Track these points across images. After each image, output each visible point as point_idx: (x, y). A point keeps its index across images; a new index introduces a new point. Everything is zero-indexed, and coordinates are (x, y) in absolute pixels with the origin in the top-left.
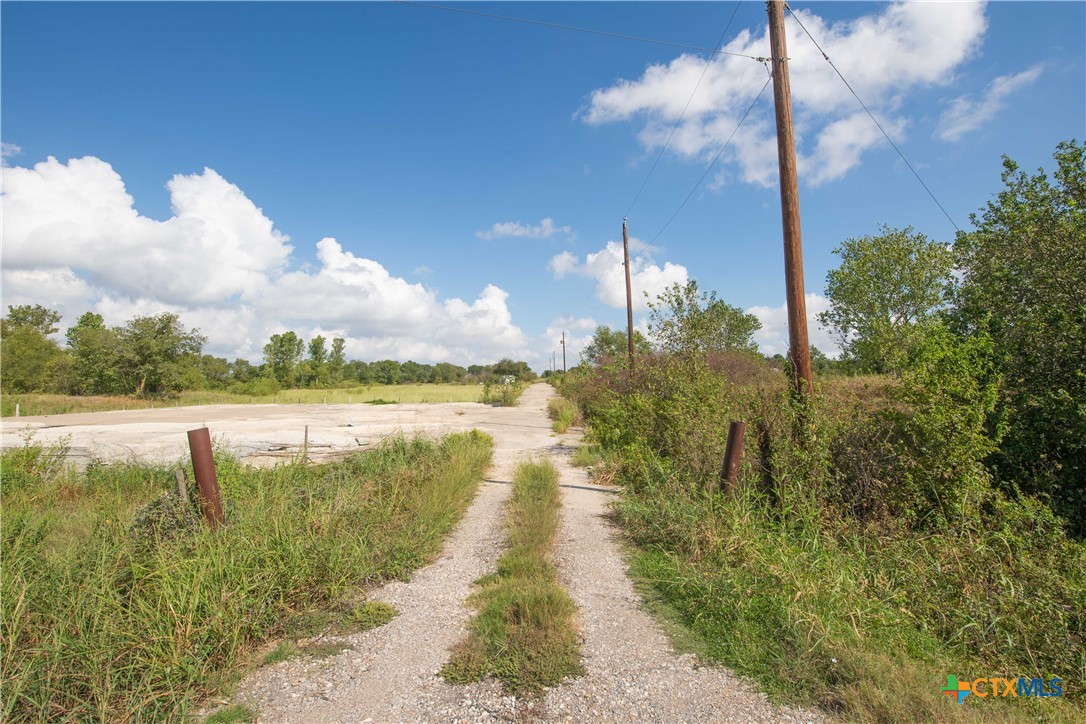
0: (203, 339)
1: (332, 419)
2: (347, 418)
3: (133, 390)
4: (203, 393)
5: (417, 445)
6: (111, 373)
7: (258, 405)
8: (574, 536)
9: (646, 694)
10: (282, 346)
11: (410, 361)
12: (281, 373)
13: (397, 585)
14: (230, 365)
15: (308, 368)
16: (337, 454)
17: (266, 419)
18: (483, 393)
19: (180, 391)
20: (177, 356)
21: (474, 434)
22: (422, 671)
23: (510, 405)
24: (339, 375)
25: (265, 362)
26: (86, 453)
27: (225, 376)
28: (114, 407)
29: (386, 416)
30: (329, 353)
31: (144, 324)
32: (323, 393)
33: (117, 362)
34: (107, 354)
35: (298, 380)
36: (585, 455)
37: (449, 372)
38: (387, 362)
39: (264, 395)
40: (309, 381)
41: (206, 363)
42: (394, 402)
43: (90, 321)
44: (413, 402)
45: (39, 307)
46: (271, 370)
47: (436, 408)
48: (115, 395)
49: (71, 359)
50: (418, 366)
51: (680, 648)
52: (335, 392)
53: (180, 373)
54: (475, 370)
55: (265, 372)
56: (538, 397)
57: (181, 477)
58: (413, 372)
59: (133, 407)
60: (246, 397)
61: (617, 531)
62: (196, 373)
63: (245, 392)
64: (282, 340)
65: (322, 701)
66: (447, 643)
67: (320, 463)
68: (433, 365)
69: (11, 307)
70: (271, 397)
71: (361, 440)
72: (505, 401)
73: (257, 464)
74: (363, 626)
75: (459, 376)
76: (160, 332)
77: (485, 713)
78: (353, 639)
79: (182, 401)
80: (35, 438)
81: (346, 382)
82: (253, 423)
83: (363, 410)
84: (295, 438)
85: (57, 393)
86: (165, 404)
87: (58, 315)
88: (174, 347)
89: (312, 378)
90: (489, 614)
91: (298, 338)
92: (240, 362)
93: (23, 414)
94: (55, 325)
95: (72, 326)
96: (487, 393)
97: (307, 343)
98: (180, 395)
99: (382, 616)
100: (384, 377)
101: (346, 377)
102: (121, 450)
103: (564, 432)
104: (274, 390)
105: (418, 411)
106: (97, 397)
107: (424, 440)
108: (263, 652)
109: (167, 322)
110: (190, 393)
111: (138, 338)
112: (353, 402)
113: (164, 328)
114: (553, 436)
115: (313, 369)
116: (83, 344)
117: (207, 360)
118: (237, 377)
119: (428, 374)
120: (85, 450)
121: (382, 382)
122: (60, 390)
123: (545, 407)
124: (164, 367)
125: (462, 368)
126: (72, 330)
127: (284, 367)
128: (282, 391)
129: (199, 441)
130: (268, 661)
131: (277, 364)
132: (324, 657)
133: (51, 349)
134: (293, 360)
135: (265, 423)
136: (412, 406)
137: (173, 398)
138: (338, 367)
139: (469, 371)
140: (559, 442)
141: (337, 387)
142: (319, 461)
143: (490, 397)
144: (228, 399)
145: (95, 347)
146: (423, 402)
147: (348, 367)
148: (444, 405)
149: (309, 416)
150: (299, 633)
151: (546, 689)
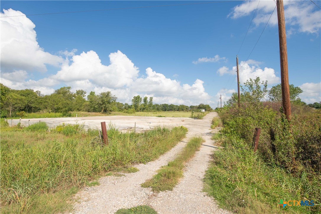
0: (116, 98)
1: (146, 121)
2: (150, 121)
3: (101, 111)
4: (117, 112)
5: (164, 130)
6: (96, 107)
8: (198, 159)
10: (136, 100)
13: (142, 164)
14: (124, 105)
15: (143, 106)
16: (144, 131)
17: (129, 120)
18: (191, 115)
20: (111, 102)
21: (182, 127)
22: (137, 183)
23: (200, 119)
24: (151, 108)
25: (132, 104)
27: (122, 108)
28: (97, 115)
29: (161, 121)
30: (149, 101)
31: (103, 94)
32: (146, 113)
33: (97, 104)
34: (95, 102)
35: (140, 109)
36: (216, 136)
37: (184, 107)
38: (165, 104)
39: (131, 113)
41: (118, 104)
42: (164, 117)
43: (92, 93)
44: (170, 117)
45: (82, 90)
46: (134, 106)
47: (176, 119)
49: (88, 103)
50: (174, 105)
52: (150, 113)
53: (111, 107)
54: (192, 107)
55: (132, 107)
56: (211, 116)
57: (100, 133)
58: (172, 107)
59: (101, 116)
60: (126, 114)
61: (212, 160)
62: (115, 107)
63: (127, 113)
64: (136, 98)
65: (114, 185)
66: (146, 179)
68: (179, 105)
69: (76, 90)
70: (133, 114)
71: (151, 127)
72: (198, 118)
74: (129, 172)
75: (187, 109)
77: (145, 194)
78: (126, 174)
80: (78, 122)
81: (153, 110)
82: (126, 121)
83: (155, 119)
84: (132, 125)
85: (85, 111)
86: (108, 115)
87: (86, 92)
88: (110, 100)
89: (144, 109)
90: (159, 174)
91: (140, 97)
92: (126, 104)
93: (78, 116)
94: (85, 95)
95: (88, 95)
97: (143, 99)
99: (135, 171)
100: (164, 109)
101: (153, 109)
102: (94, 126)
103: (214, 128)
104: (134, 112)
105: (170, 120)
106: (93, 113)
107: (166, 128)
108: (107, 173)
109: (108, 93)
110: (114, 112)
111: (102, 98)
112: (153, 116)
113: (108, 95)
114: (210, 130)
115: (144, 106)
116: (90, 99)
117: (118, 103)
118: (125, 108)
119: (177, 108)
120: (87, 126)
121: (164, 110)
122: (86, 111)
123: (211, 120)
124: (108, 105)
125: (188, 106)
126: (88, 96)
127: (137, 106)
128: (136, 112)
129: (103, 124)
130: (106, 175)
131: (135, 105)
132: (118, 177)
133: (84, 100)
134: (139, 104)
135: (129, 121)
136: (169, 118)
137: (110, 113)
138: (151, 106)
139: (190, 108)
140: (210, 132)
141: (150, 112)
142: (139, 132)
143: (193, 116)
144: (122, 114)
145: (93, 100)
146: (173, 117)
147: (154, 106)
148: (179, 118)
149: (141, 120)
150: (115, 171)
151: (160, 191)
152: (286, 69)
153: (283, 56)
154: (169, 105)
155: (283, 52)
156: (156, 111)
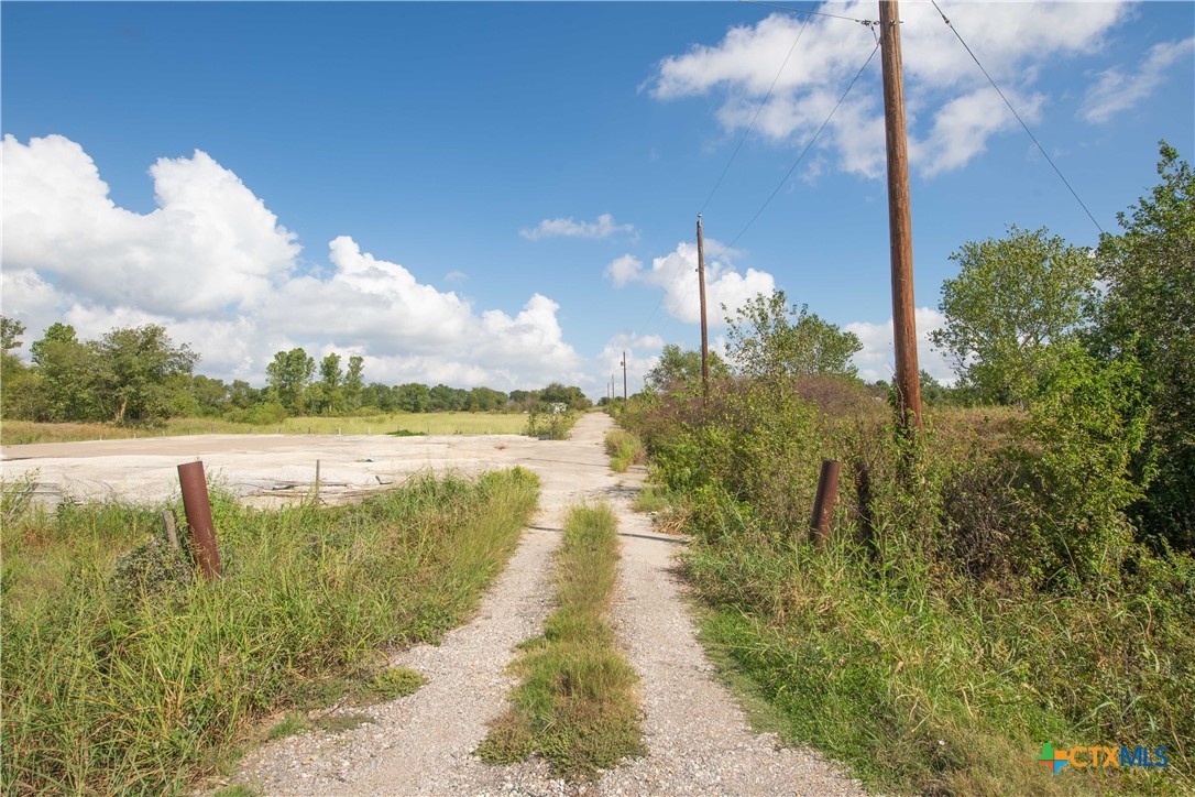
0: (195, 357)
1: (347, 453)
2: (366, 451)
3: (111, 416)
4: (194, 421)
5: (449, 485)
6: (85, 396)
7: (260, 436)
8: (634, 593)
9: (719, 778)
10: (288, 365)
11: (441, 385)
12: (288, 398)
13: (425, 648)
14: (227, 388)
15: (320, 392)
16: (354, 494)
17: (270, 452)
18: (528, 423)
19: (168, 418)
20: (166, 376)
21: (517, 472)
22: (455, 749)
23: (560, 437)
24: (357, 400)
25: (269, 384)
26: (56, 490)
27: (220, 400)
28: (89, 437)
29: (413, 450)
30: (344, 374)
31: (124, 338)
32: (338, 421)
33: (92, 383)
34: (80, 373)
35: (308, 406)
36: (648, 498)
37: (487, 397)
38: (414, 385)
39: (267, 423)
40: (320, 407)
41: (197, 385)
42: (422, 434)
43: (60, 333)
44: (444, 434)
46: (276, 394)
47: (472, 441)
48: (90, 422)
49: (37, 378)
50: (451, 390)
51: (759, 726)
52: (352, 420)
53: (167, 397)
54: (518, 396)
55: (269, 396)
56: (594, 428)
57: (170, 519)
58: (444, 397)
59: (111, 436)
60: (246, 426)
61: (685, 588)
62: (186, 396)
63: (244, 420)
64: (288, 358)
65: (337, 783)
66: (484, 717)
67: (335, 504)
68: (469, 389)
70: (276, 426)
71: (383, 478)
72: (553, 433)
73: (260, 505)
74: (385, 696)
75: (499, 402)
76: (144, 347)
78: (373, 711)
79: (170, 430)
81: (364, 409)
82: (254, 456)
83: (385, 442)
84: (305, 474)
85: (21, 419)
86: (149, 433)
87: (21, 326)
88: (160, 365)
89: (324, 404)
90: (534, 684)
91: (308, 357)
92: (238, 384)
94: (17, 338)
95: (37, 340)
96: (532, 423)
97: (318, 362)
98: (168, 422)
99: (408, 684)
100: (409, 403)
101: (365, 404)
102: (98, 488)
103: (624, 471)
104: (279, 418)
105: (450, 445)
106: (68, 425)
107: (458, 478)
108: (269, 725)
109: (152, 336)
110: (180, 420)
111: (116, 354)
112: (373, 433)
113: (148, 342)
114: (611, 475)
115: (325, 393)
116: (51, 361)
117: (200, 381)
118: (235, 402)
119: (462, 401)
120: (55, 487)
121: (408, 410)
122: (25, 415)
123: (601, 440)
124: (149, 389)
125: (502, 394)
126: (38, 345)
127: (291, 391)
128: (289, 420)
129: (191, 477)
130: (274, 736)
131: (283, 386)
132: (339, 732)
133: (13, 367)
134: (301, 383)
135: (269, 457)
136: (444, 439)
137: (160, 425)
138: (355, 391)
139: (511, 398)
140: (618, 482)
141: (354, 415)
142: (333, 502)
143: (536, 428)
144: (224, 427)
145: (65, 364)
146: (456, 433)
147: (367, 391)
148: (483, 436)
149: (321, 449)
150: (310, 703)
151: (600, 771)
152: (909, 262)
153: (900, 221)
154: (431, 387)
155: (900, 206)
156: (378, 414)
